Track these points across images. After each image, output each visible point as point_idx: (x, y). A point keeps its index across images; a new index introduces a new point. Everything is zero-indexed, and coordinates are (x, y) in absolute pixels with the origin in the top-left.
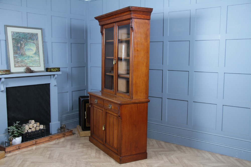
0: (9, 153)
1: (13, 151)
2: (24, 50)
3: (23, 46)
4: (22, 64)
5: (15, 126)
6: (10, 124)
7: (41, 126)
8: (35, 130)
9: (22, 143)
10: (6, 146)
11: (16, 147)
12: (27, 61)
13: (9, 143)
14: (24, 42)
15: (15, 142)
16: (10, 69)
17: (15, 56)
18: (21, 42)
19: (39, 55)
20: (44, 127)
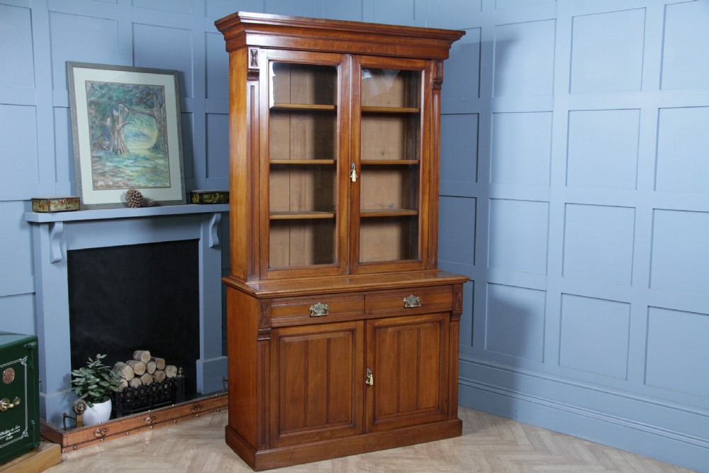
0: (74, 449)
1: (86, 444)
2: (123, 136)
3: (121, 125)
4: (116, 179)
5: (93, 368)
6: (77, 362)
7: (171, 370)
8: (152, 381)
9: (111, 421)
10: (65, 429)
11: (94, 433)
12: (132, 171)
13: (75, 420)
14: (122, 112)
15: (91, 418)
16: (81, 194)
17: (95, 155)
18: (115, 113)
19: (166, 154)
20: (178, 371)
